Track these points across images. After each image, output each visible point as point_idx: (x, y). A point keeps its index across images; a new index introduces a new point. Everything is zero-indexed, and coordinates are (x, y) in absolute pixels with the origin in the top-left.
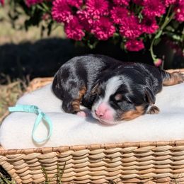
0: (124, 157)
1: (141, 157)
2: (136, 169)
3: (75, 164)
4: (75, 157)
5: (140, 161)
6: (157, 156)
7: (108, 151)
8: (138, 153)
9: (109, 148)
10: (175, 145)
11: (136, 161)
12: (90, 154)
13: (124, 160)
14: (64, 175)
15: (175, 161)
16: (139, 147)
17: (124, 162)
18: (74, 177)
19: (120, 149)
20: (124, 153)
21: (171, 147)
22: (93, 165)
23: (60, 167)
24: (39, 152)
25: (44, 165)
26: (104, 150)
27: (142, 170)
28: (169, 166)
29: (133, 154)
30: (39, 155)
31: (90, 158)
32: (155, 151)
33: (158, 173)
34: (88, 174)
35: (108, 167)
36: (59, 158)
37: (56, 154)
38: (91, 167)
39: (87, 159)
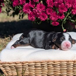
1: (55, 66)
2: (53, 71)
3: (29, 68)
4: (29, 66)
5: (55, 68)
6: (61, 66)
7: (42, 64)
9: (42, 62)
10: (68, 62)
11: (53, 68)
14: (25, 73)
15: (68, 68)
16: (54, 62)
17: (48, 68)
18: (29, 74)
19: (47, 63)
20: (48, 65)
23: (24, 70)
25: (17, 68)
26: (40, 63)
28: (66, 70)
29: (52, 65)
30: (15, 64)
31: (35, 66)
32: (60, 64)
33: (62, 73)
34: (34, 73)
35: (42, 70)
36: (23, 66)
37: (21, 64)
38: (35, 70)
39: (34, 67)
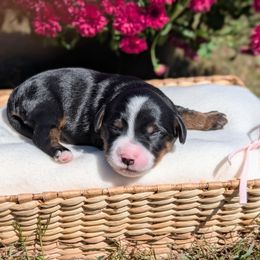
0: (133, 206)
1: (157, 206)
2: (149, 222)
3: (63, 216)
4: (64, 207)
5: (155, 212)
6: (180, 204)
7: (111, 198)
8: (153, 200)
9: (114, 194)
10: (207, 189)
11: (150, 211)
12: (86, 203)
13: (134, 210)
14: (47, 232)
15: (203, 210)
16: (156, 192)
17: (132, 213)
18: (61, 235)
19: (130, 195)
20: (134, 201)
21: (201, 192)
22: (88, 217)
23: (42, 221)
24: (13, 201)
25: (19, 218)
26: (106, 197)
27: (157, 223)
28: (195, 217)
29: (147, 202)
30: (13, 205)
31: (85, 209)
32: (178, 198)
33: (177, 227)
34: (81, 230)
35: (110, 220)
36: (41, 208)
37: (37, 203)
38: (86, 220)
39: (81, 209)
